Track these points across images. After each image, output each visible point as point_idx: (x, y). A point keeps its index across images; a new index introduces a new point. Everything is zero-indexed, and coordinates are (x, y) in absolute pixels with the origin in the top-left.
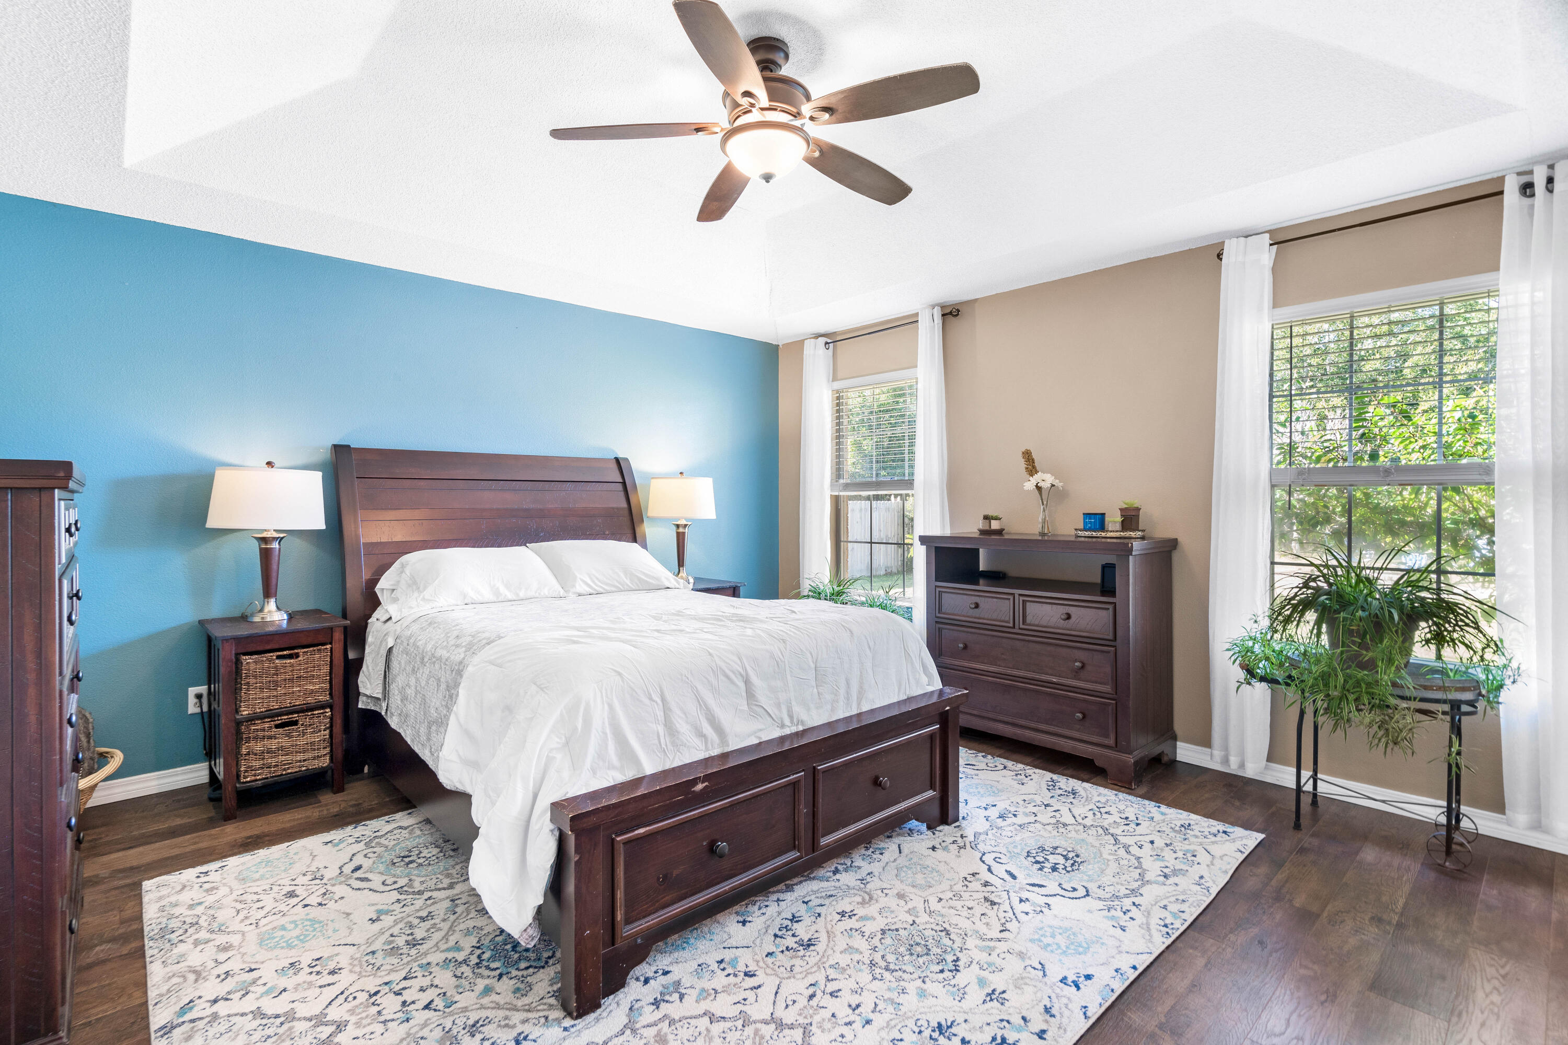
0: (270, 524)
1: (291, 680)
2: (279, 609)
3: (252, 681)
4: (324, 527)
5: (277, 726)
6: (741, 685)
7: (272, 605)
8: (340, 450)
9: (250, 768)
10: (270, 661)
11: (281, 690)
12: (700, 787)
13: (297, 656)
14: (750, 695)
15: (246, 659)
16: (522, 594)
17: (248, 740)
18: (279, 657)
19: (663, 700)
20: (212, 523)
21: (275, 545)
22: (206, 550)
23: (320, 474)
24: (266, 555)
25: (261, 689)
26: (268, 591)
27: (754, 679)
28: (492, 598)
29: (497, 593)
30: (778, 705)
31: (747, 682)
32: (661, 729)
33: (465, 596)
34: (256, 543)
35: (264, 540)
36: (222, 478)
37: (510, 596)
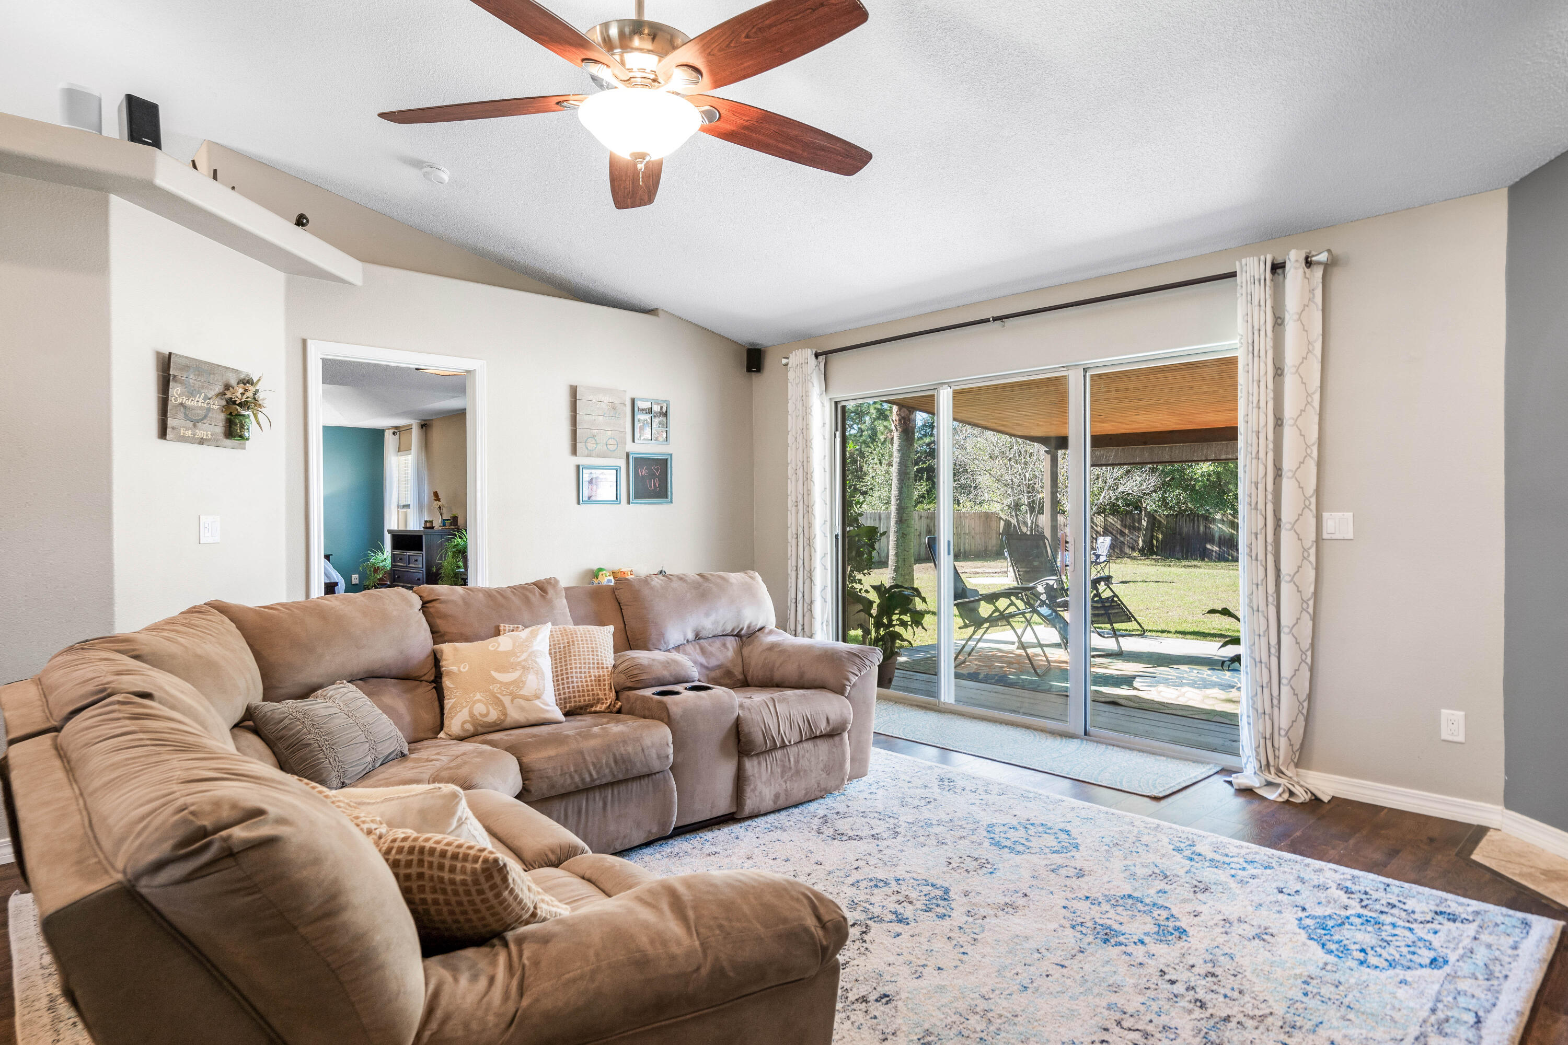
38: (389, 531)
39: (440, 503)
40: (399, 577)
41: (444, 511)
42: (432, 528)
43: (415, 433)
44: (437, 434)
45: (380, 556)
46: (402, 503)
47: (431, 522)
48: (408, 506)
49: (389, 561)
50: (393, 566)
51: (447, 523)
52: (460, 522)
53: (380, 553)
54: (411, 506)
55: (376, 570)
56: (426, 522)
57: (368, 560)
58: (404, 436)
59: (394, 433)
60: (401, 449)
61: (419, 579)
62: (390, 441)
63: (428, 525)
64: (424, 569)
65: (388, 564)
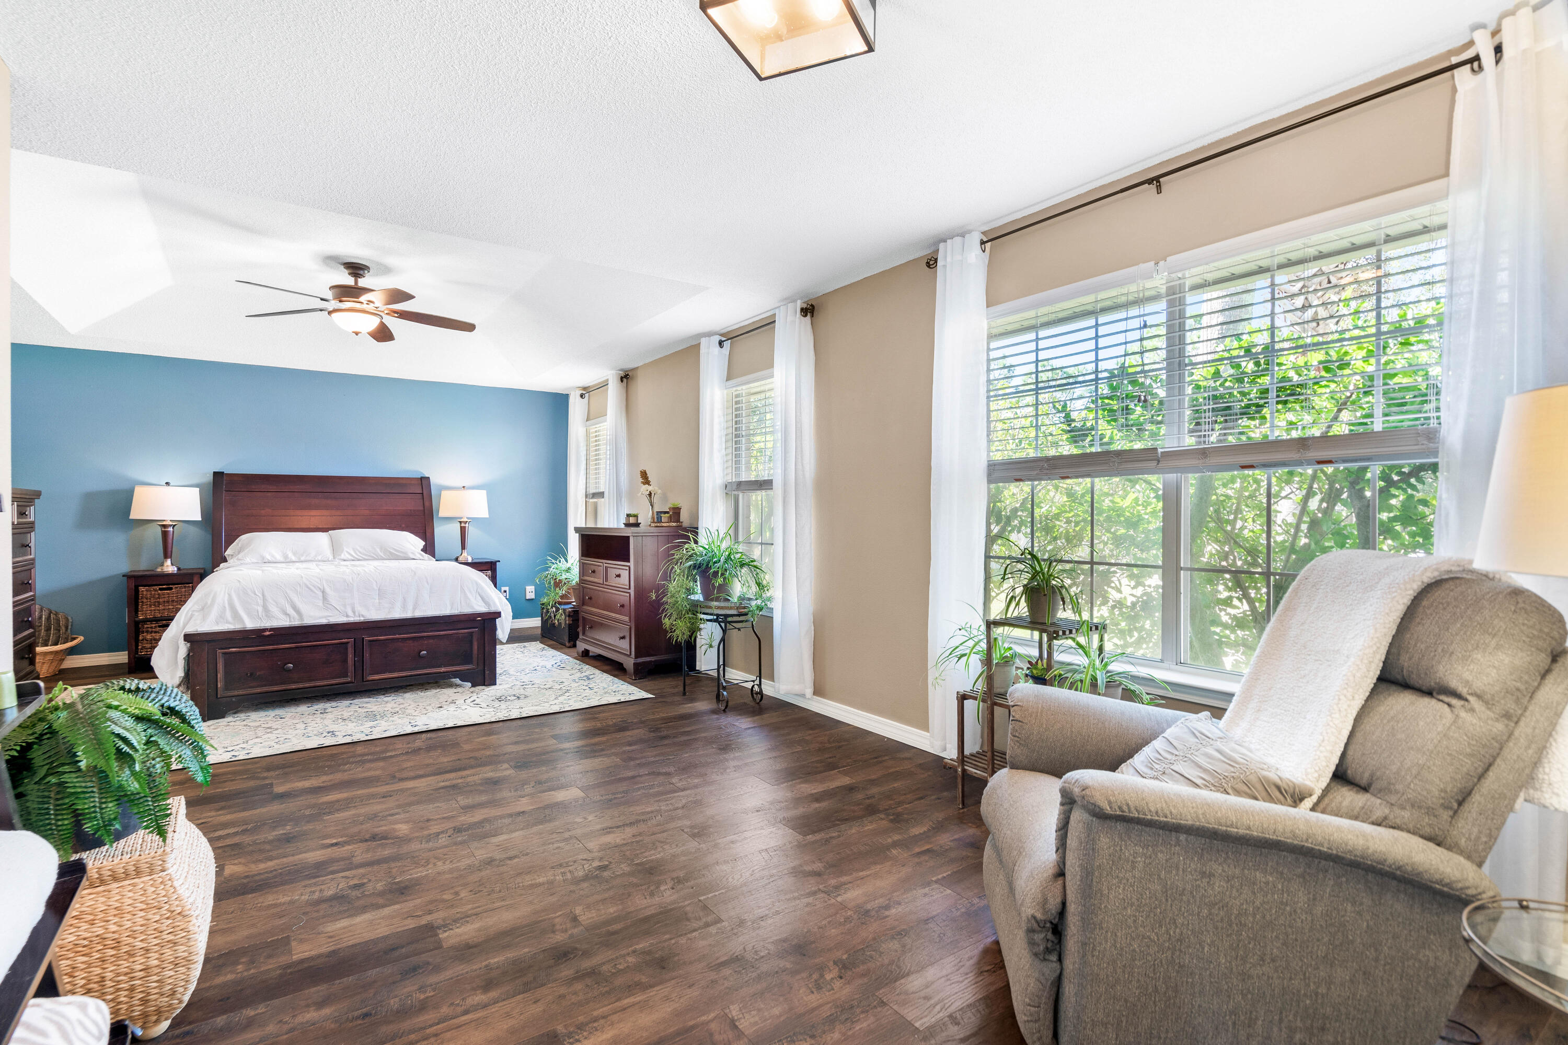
0: (168, 516)
1: (168, 602)
2: (172, 564)
3: (145, 600)
4: (200, 519)
5: (160, 626)
6: (320, 594)
7: (169, 562)
8: (218, 475)
9: (143, 648)
10: (155, 590)
11: (161, 607)
12: (268, 633)
13: (171, 589)
14: (325, 598)
15: (141, 589)
16: (302, 559)
17: (143, 632)
18: (161, 589)
19: (263, 595)
20: (133, 515)
21: (171, 529)
22: (136, 532)
23: (198, 489)
24: (165, 534)
25: (150, 606)
26: (167, 555)
27: (328, 590)
28: (282, 559)
29: (286, 557)
30: (345, 606)
31: (323, 592)
32: (260, 609)
33: (263, 558)
34: (159, 528)
35: (164, 526)
36: (139, 491)
37: (294, 558)
38: (577, 530)
39: (650, 488)
40: (590, 598)
41: (656, 500)
42: (637, 525)
43: (614, 390)
44: (643, 388)
45: (563, 565)
46: (592, 490)
47: (636, 516)
48: (601, 495)
49: (576, 571)
50: (582, 581)
51: (665, 518)
52: (685, 517)
53: (563, 560)
54: (606, 495)
55: (558, 584)
56: (628, 516)
57: (547, 569)
58: (595, 396)
59: (582, 396)
60: (591, 417)
61: (622, 606)
62: (577, 409)
63: (632, 520)
64: (632, 591)
65: (574, 576)
